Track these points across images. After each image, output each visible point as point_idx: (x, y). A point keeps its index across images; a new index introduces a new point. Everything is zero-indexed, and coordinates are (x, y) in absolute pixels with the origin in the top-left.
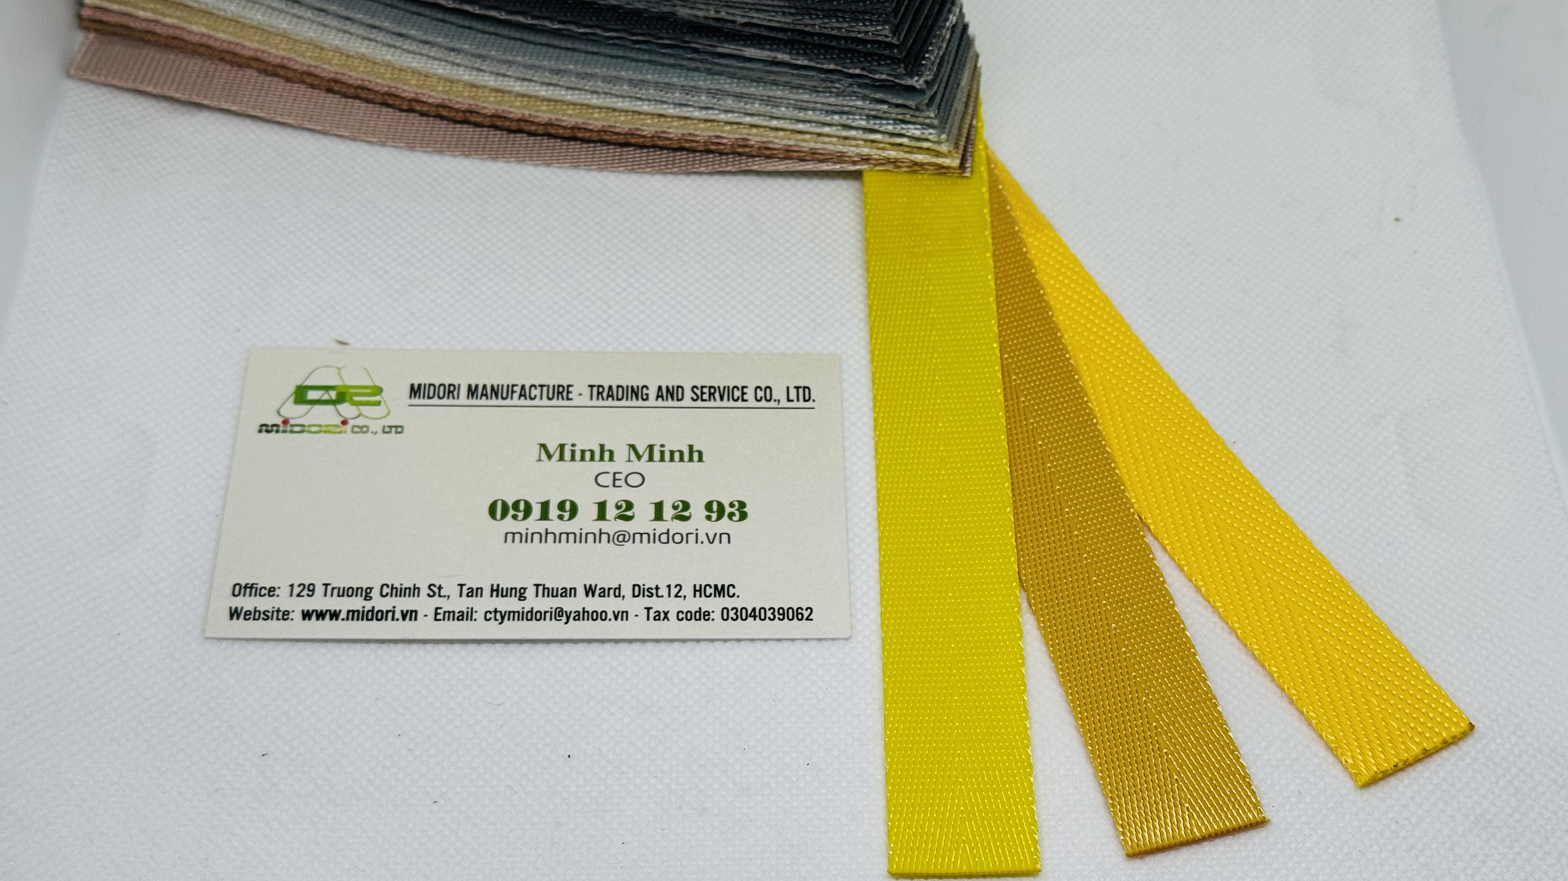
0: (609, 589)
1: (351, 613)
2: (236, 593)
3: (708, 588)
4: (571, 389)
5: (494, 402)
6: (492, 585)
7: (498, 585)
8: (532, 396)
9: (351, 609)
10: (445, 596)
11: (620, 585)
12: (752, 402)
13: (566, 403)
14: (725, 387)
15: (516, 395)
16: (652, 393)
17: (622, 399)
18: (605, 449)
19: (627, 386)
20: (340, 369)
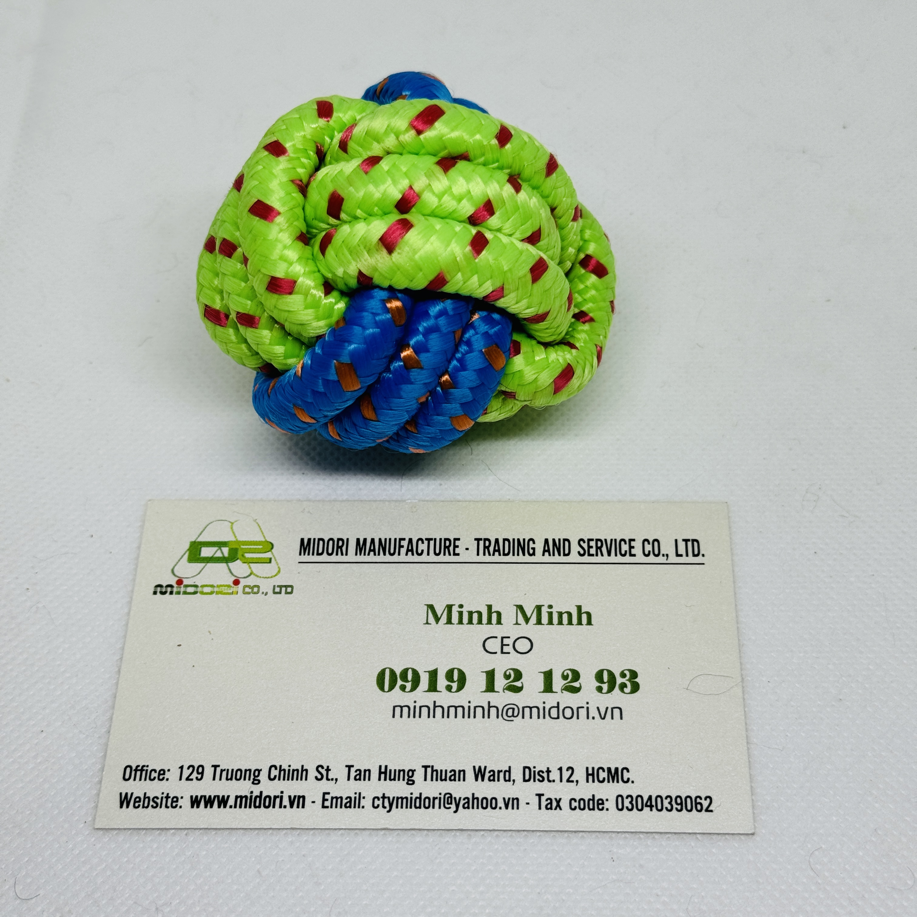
0: (499, 772)
1: (239, 799)
2: (127, 776)
3: (601, 771)
4: (457, 543)
5: (381, 558)
6: (380, 767)
7: (386, 767)
8: (420, 552)
9: (239, 794)
10: (332, 779)
11: (510, 767)
12: (641, 558)
13: (453, 559)
14: (612, 540)
15: (403, 551)
16: (539, 546)
17: (508, 554)
18: (493, 611)
19: (514, 540)
20: (232, 523)
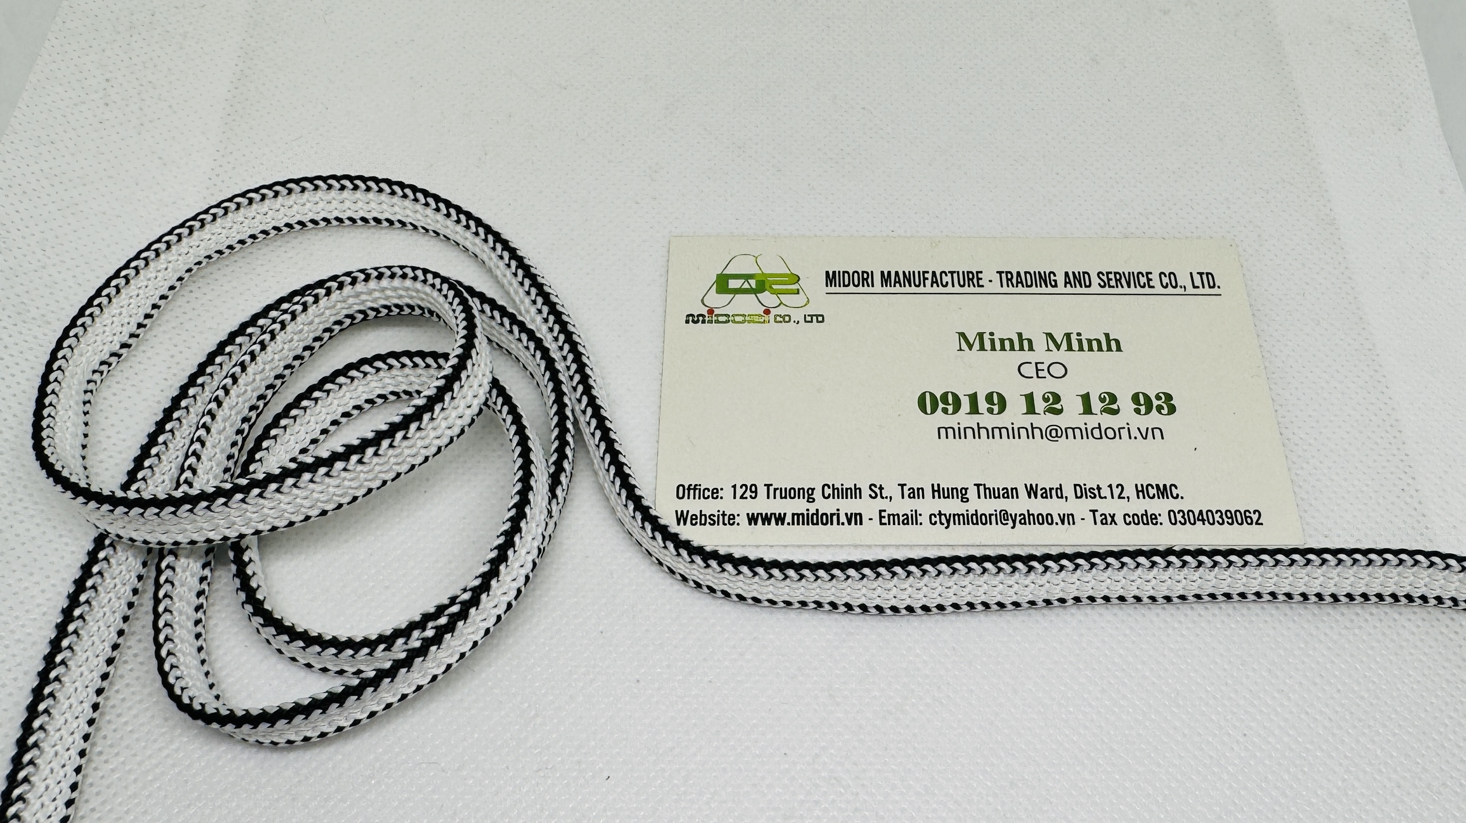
0: (1051, 489)
1: (796, 517)
2: (681, 495)
3: (1149, 488)
4: (980, 276)
5: (907, 289)
6: (933, 485)
7: (938, 485)
8: (944, 284)
9: (795, 512)
10: (886, 497)
11: (1060, 485)
12: (1159, 289)
13: (978, 290)
14: (1129, 273)
15: (928, 282)
16: (1060, 279)
17: (1031, 286)
18: (1023, 338)
19: (1035, 272)
20: (756, 257)
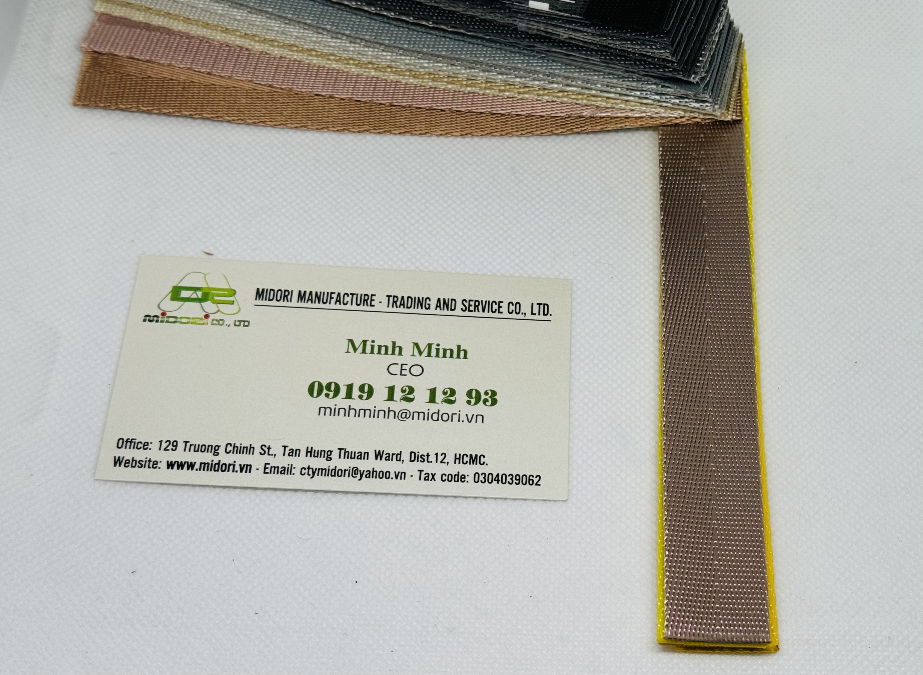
0: (393, 454)
1: (203, 465)
2: (120, 446)
3: (465, 456)
4: (373, 298)
5: (317, 305)
6: (308, 448)
7: (312, 448)
8: (345, 302)
9: (203, 462)
10: (272, 455)
11: (401, 452)
12: (505, 314)
13: (369, 308)
14: (486, 301)
15: (333, 301)
16: (433, 303)
17: (410, 307)
18: (397, 345)
19: (415, 298)
20: (205, 275)
